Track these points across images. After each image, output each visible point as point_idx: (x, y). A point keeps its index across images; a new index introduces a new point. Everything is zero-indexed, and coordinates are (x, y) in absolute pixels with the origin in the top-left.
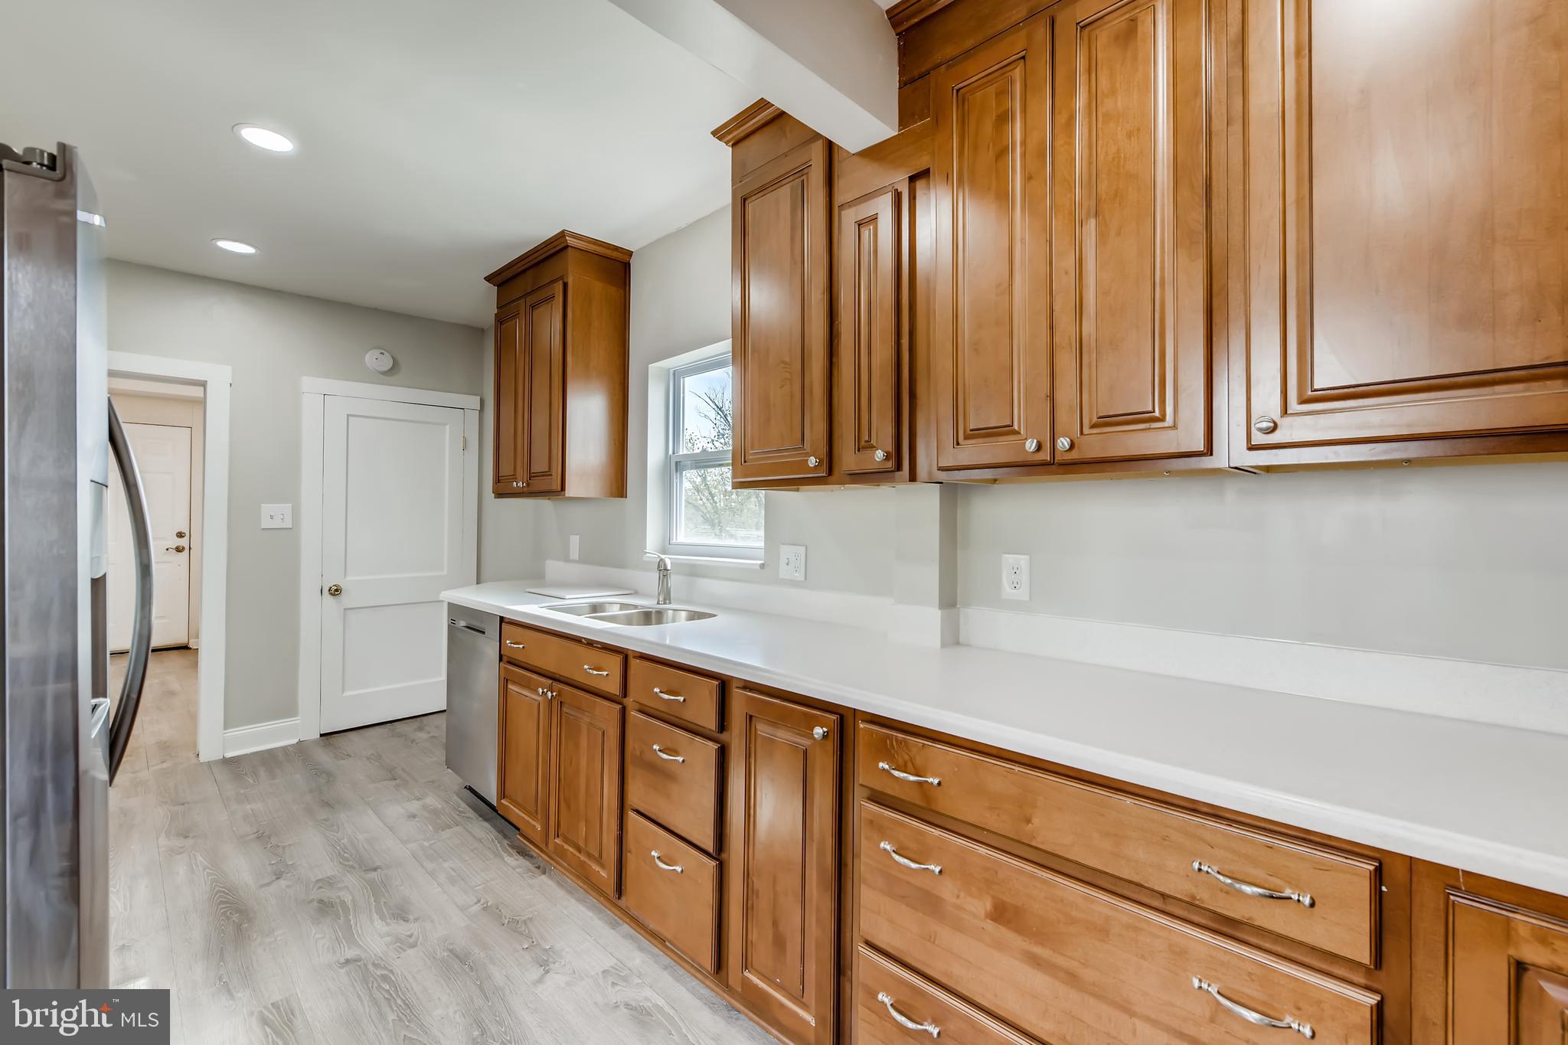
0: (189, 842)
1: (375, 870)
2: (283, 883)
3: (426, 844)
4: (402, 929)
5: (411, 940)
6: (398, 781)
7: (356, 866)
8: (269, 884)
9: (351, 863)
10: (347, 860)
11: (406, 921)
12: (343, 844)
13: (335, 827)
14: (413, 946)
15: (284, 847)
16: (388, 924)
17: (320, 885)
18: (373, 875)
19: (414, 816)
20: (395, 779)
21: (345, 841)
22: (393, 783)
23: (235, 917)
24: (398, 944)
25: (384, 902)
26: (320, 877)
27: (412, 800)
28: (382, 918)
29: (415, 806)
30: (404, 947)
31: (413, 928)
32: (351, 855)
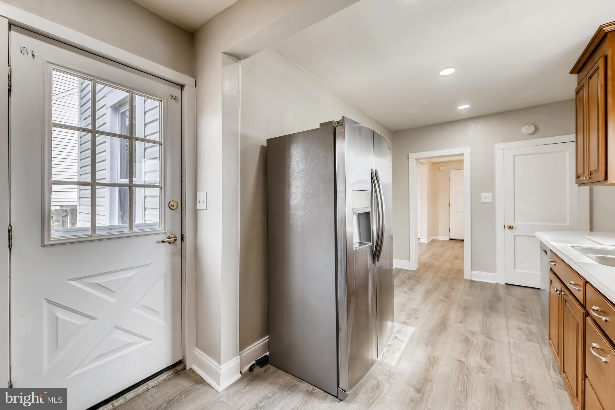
0: (447, 300)
1: (491, 339)
2: (461, 325)
3: (517, 342)
4: (485, 364)
5: (484, 370)
6: (524, 313)
7: (486, 333)
8: (456, 323)
9: (484, 332)
10: (484, 330)
11: (488, 363)
12: (487, 324)
13: (488, 317)
14: (484, 373)
15: (469, 315)
16: (481, 359)
17: (470, 332)
18: (489, 340)
19: (520, 329)
20: (523, 311)
21: (488, 324)
22: (522, 312)
23: (442, 327)
24: (479, 368)
25: (486, 352)
26: (472, 330)
27: (525, 323)
28: (481, 356)
29: (524, 326)
30: (480, 371)
31: (488, 367)
32: (487, 329)
